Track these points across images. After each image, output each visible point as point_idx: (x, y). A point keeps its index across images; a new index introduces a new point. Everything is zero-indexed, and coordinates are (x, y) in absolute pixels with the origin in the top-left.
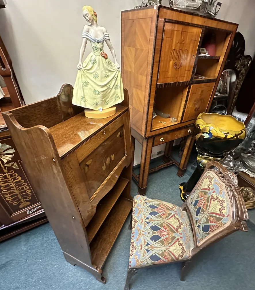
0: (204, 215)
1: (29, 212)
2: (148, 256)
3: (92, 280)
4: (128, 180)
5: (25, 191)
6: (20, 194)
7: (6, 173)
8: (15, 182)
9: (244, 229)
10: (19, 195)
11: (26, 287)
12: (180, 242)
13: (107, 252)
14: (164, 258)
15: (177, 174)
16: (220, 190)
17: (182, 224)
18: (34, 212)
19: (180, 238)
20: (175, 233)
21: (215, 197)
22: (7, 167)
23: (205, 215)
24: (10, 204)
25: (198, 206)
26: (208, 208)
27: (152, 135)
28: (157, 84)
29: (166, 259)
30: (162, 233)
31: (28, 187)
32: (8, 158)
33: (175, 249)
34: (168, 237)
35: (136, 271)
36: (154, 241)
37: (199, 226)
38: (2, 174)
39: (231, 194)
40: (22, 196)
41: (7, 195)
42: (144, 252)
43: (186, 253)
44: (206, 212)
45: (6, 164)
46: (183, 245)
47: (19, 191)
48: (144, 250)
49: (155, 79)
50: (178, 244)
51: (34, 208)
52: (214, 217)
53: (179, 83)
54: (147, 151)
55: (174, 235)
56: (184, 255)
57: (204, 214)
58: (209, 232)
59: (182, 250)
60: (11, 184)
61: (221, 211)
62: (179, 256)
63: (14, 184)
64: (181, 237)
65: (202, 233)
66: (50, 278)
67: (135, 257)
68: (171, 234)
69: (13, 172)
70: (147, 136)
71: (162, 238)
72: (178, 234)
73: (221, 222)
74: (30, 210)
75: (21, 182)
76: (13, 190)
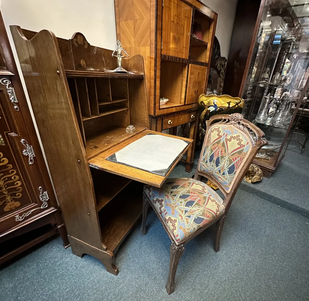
0: (225, 160)
1: (18, 218)
2: (191, 221)
5: (13, 184)
6: (6, 188)
10: (4, 189)
12: (211, 199)
14: (206, 217)
16: (231, 131)
18: (26, 218)
23: (227, 158)
25: (215, 159)
26: (227, 151)
29: (208, 217)
30: (193, 198)
31: (17, 177)
33: (211, 206)
34: (200, 199)
37: (223, 174)
40: (9, 191)
42: (187, 220)
44: (227, 155)
46: (215, 200)
47: (5, 182)
48: (185, 218)
51: (26, 212)
52: (235, 153)
55: (204, 195)
56: (220, 209)
58: (235, 171)
59: (217, 204)
61: (240, 144)
62: (217, 211)
64: (211, 196)
65: (229, 177)
67: (181, 227)
68: (201, 196)
73: (244, 153)
74: (20, 215)
75: (8, 166)
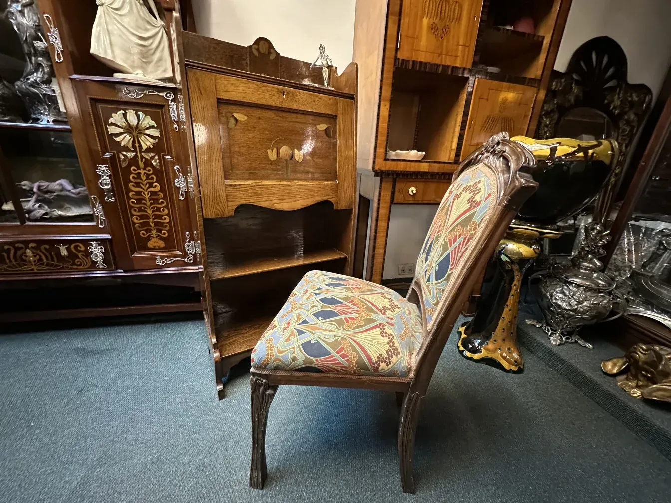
1: (159, 261)
5: (160, 217)
6: (153, 219)
7: (142, 169)
8: (150, 191)
10: (151, 220)
12: (385, 331)
14: (337, 353)
18: (167, 265)
19: (387, 324)
22: (145, 158)
24: (136, 230)
27: (388, 168)
28: (396, 59)
31: (166, 211)
32: (148, 143)
38: (136, 169)
40: (156, 224)
41: (135, 210)
43: (399, 356)
45: (144, 152)
46: (394, 338)
47: (154, 211)
50: (379, 333)
51: (169, 257)
56: (394, 360)
59: (390, 346)
60: (144, 193)
62: (381, 359)
63: (148, 194)
64: (392, 325)
69: (151, 172)
70: (377, 168)
74: (162, 258)
75: (159, 195)
76: (146, 206)
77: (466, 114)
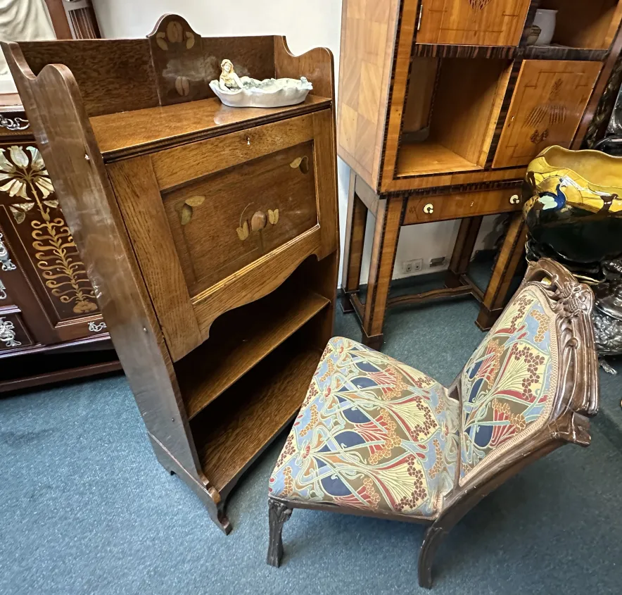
0: (485, 398)
1: (93, 327)
2: (318, 476)
3: (201, 516)
4: (327, 301)
6: (76, 280)
7: (47, 222)
8: (65, 248)
9: (574, 437)
10: (73, 281)
11: (64, 489)
12: (413, 466)
13: (244, 459)
14: (359, 493)
15: (475, 323)
16: (539, 332)
17: (435, 426)
18: (104, 330)
19: (416, 456)
20: (407, 439)
21: (521, 348)
22: (50, 208)
23: (489, 397)
24: (54, 296)
25: (477, 378)
26: (498, 379)
27: (397, 189)
28: (414, 45)
29: (365, 497)
30: (371, 432)
32: (50, 187)
33: (395, 480)
34: (383, 446)
35: (287, 511)
36: (343, 445)
37: (468, 431)
38: (39, 223)
39: (568, 338)
40: (80, 285)
41: (48, 274)
42: (312, 466)
43: (425, 499)
44: (493, 390)
45: (47, 199)
46: (422, 475)
47: (74, 271)
48: (312, 460)
49: (408, 28)
50: (406, 469)
52: (507, 401)
53: (483, 50)
54: (386, 235)
55: (403, 444)
56: (419, 502)
57: (485, 395)
58: (488, 446)
59: (417, 487)
60: (56, 251)
61: (526, 387)
62: (405, 501)
63: (63, 251)
64: (422, 456)
65: (473, 447)
66: (115, 486)
67: (287, 471)
68: (394, 439)
69: (62, 224)
70: (383, 190)
71: (367, 445)
72: (415, 444)
73: (523, 418)
74: (97, 323)
76: (61, 266)
77: (505, 108)
